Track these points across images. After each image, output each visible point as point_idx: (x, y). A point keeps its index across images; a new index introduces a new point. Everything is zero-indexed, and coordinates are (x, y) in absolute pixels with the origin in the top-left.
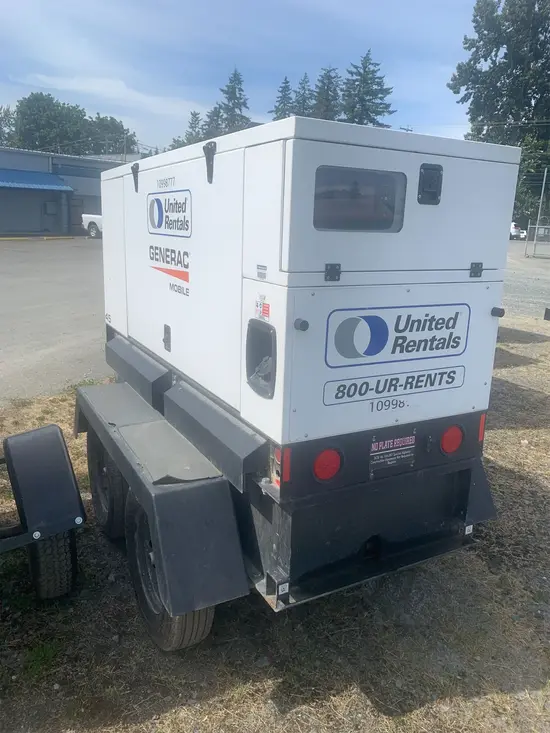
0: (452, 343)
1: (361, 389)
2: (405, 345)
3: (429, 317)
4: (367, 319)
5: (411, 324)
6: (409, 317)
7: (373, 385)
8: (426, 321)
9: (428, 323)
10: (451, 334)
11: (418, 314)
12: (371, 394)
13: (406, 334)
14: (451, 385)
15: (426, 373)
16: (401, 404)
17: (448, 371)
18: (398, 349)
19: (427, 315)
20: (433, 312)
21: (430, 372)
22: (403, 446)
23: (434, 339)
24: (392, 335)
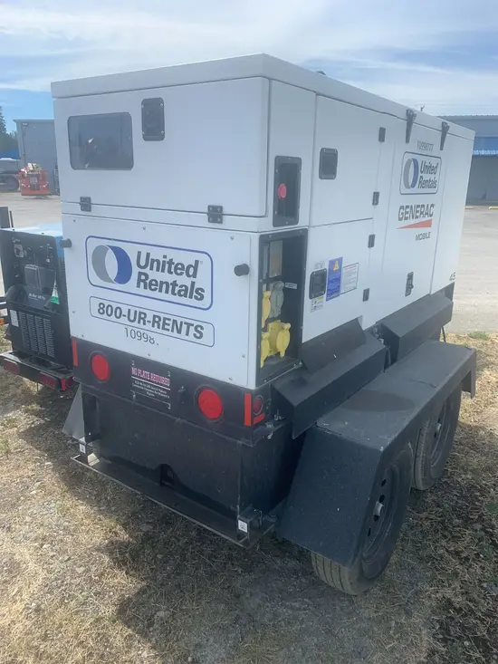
0: (194, 294)
1: (117, 313)
2: (148, 281)
3: (167, 260)
4: (115, 249)
5: (150, 262)
6: (148, 255)
7: (125, 312)
8: (164, 262)
9: (167, 266)
10: (193, 283)
11: (157, 254)
12: (124, 320)
13: (147, 270)
14: (198, 341)
15: (173, 318)
16: (151, 340)
17: (196, 323)
18: (142, 284)
19: (165, 257)
20: (171, 254)
21: (175, 318)
22: (158, 383)
23: (174, 284)
24: (135, 270)
